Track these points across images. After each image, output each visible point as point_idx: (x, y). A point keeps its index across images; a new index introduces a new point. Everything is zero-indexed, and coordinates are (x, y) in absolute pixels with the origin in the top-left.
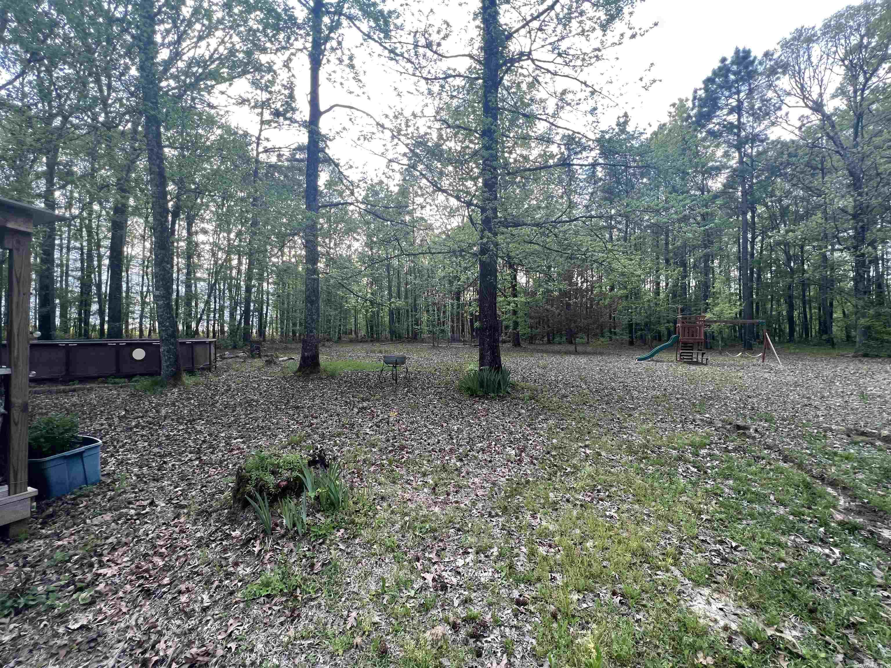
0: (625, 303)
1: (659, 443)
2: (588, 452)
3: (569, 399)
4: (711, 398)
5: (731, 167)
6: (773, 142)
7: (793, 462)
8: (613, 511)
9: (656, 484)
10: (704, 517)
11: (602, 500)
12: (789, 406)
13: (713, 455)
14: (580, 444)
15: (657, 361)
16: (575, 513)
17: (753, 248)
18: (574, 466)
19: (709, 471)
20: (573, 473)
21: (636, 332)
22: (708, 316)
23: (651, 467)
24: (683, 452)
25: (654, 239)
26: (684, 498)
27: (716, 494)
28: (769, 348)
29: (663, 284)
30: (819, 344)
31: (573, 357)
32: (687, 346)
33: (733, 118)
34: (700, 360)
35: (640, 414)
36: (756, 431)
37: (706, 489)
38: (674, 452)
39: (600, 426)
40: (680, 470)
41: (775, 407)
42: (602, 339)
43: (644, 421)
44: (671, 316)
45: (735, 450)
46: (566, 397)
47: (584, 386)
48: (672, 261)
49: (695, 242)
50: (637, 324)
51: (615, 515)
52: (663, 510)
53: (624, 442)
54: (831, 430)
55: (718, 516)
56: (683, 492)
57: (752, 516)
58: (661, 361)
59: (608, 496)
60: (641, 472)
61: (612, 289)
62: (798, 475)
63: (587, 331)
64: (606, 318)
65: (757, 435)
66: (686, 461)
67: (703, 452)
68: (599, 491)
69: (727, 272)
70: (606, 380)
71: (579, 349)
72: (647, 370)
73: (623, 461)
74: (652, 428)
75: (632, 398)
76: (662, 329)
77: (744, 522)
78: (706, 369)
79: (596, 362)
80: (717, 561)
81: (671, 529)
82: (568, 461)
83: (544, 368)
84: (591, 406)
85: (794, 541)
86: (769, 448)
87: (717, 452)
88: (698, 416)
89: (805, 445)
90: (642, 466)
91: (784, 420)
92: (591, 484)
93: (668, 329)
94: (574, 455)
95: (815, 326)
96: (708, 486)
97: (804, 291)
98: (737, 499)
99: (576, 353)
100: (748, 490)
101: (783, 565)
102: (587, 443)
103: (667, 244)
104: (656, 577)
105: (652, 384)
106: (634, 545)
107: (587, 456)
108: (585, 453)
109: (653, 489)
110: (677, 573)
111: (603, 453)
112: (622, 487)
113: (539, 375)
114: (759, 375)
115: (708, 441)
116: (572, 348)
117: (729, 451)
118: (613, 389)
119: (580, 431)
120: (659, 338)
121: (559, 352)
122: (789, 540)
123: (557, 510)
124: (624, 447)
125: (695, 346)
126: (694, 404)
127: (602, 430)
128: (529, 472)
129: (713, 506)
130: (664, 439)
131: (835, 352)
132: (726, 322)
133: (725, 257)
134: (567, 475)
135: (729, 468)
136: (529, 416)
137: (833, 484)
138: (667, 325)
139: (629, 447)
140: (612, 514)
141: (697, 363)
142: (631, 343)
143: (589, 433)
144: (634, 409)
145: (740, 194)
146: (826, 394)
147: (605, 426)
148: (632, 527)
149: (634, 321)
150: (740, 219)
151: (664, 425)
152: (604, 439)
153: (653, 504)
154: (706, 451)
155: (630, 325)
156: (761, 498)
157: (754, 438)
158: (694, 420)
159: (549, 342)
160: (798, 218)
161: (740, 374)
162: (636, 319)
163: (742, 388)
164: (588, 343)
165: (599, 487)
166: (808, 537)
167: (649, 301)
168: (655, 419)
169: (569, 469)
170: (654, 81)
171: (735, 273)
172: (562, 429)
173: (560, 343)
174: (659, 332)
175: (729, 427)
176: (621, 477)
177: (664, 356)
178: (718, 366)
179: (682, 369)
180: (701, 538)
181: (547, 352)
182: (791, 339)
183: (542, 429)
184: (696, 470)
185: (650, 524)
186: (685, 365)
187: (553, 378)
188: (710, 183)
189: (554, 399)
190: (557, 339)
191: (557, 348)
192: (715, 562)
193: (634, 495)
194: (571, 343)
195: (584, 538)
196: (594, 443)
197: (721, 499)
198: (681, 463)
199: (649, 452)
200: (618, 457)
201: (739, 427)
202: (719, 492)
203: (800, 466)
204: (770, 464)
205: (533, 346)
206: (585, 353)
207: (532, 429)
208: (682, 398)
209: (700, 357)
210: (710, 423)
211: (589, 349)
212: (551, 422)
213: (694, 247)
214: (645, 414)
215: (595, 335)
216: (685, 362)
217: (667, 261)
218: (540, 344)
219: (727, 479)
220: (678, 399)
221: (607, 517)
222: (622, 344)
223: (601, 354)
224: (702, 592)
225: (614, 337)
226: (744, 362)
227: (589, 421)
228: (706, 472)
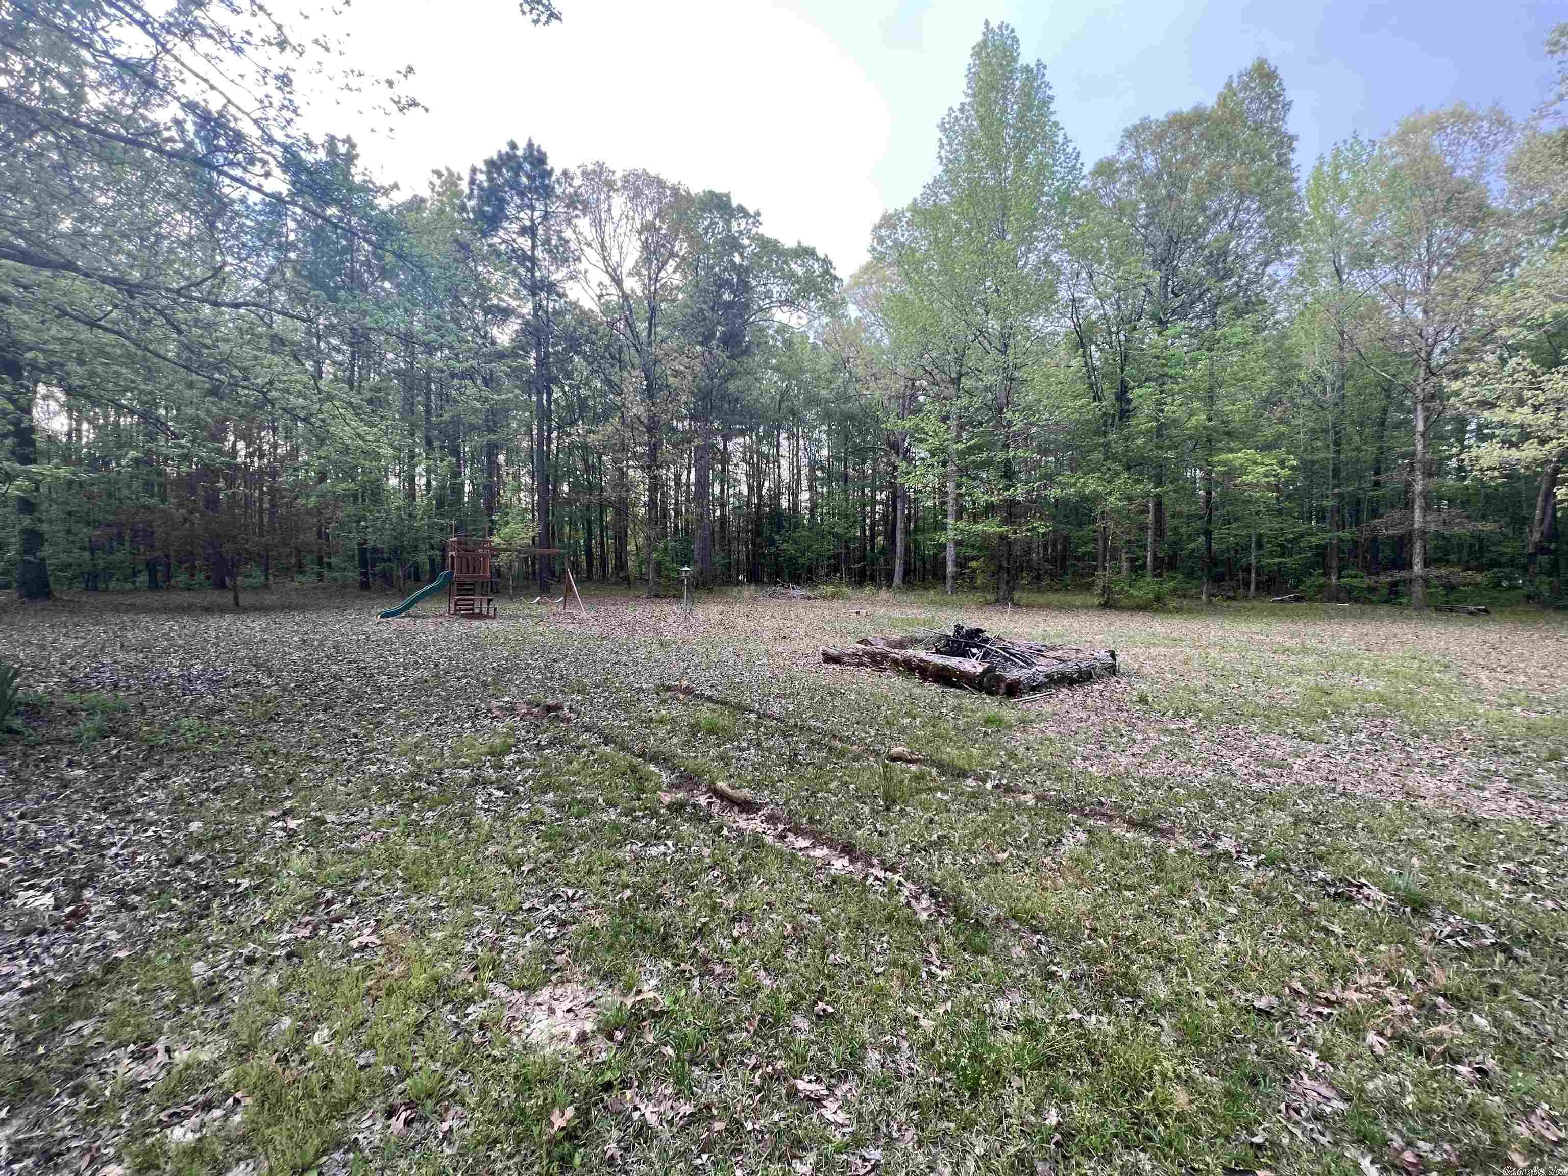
0: (351, 510)
1: (439, 763)
2: (292, 824)
3: (228, 715)
4: (508, 671)
5: (523, 317)
6: (571, 303)
7: (614, 742)
8: (367, 931)
9: (443, 842)
10: (525, 868)
11: (339, 920)
12: (599, 667)
13: (525, 760)
14: (271, 813)
15: (416, 617)
16: (273, 980)
17: (548, 447)
18: (260, 870)
19: (521, 789)
20: (258, 887)
21: (373, 565)
22: (496, 540)
23: (430, 813)
24: (479, 768)
25: (405, 398)
26: (492, 849)
27: (535, 823)
28: (570, 588)
29: (421, 482)
30: (616, 583)
31: (229, 617)
32: (465, 589)
33: (525, 243)
34: (485, 612)
35: (398, 718)
36: (571, 709)
37: (521, 820)
38: (465, 773)
39: (317, 760)
40: (479, 802)
41: (585, 671)
42: (300, 578)
43: (406, 731)
44: (437, 537)
45: (550, 744)
46: (221, 711)
47: (267, 681)
48: (436, 443)
49: (473, 420)
50: (375, 550)
51: (373, 938)
52: (462, 887)
53: (374, 779)
54: (643, 691)
55: (543, 857)
56: (489, 838)
57: (584, 838)
58: (424, 617)
59: (352, 905)
60: (415, 829)
61: (322, 477)
62: (623, 759)
63: (264, 560)
64: (312, 536)
65: (573, 716)
66: (486, 783)
67: (509, 759)
68: (329, 903)
69: (516, 477)
70: (318, 661)
71: (246, 599)
72: (401, 633)
73: (377, 817)
74: (424, 738)
75: (379, 691)
76: (422, 558)
77: (577, 851)
78: (494, 625)
79: (292, 626)
80: (552, 932)
81: (478, 914)
82: (239, 862)
83: (145, 648)
84: (288, 721)
85: (632, 851)
86: (588, 730)
87: (527, 755)
88: (494, 703)
89: (622, 716)
90: (414, 816)
91: (597, 687)
92: (309, 894)
93: (432, 561)
94: (256, 844)
95: (612, 563)
96: (523, 814)
97: (601, 514)
98: (561, 819)
99: (238, 608)
100: (574, 799)
101: (628, 893)
102: (288, 805)
103: (428, 412)
104: (467, 1020)
105: (411, 658)
106: (419, 981)
107: (291, 834)
108: (284, 829)
109: (439, 853)
110: (500, 990)
111: (330, 817)
112: (379, 873)
113: (128, 668)
114: (562, 627)
115: (512, 741)
116: (229, 597)
117: (542, 748)
118: (337, 677)
119: (267, 785)
120: (416, 576)
121: (187, 610)
122: (625, 854)
123: (218, 999)
124: (375, 789)
125: (478, 590)
126: (485, 685)
127: (321, 768)
128: (113, 936)
129: (535, 844)
130: (447, 753)
131: (631, 593)
132: (519, 552)
133: (513, 452)
134: (244, 896)
135: (547, 775)
136: (100, 782)
137: (654, 759)
138: (431, 553)
139: (385, 787)
140: (365, 939)
141: (480, 616)
142: (365, 586)
143: (290, 782)
144: (384, 710)
145: (532, 362)
146: (632, 646)
147: (328, 757)
148: (410, 946)
149: (371, 544)
150: (534, 399)
151: (443, 729)
152: (329, 784)
153: (444, 880)
154: (512, 757)
155: (363, 552)
156: (589, 806)
157: (569, 720)
158: (489, 711)
159: (154, 585)
160: (597, 419)
161: (540, 629)
162: (372, 540)
163: (544, 651)
164: (267, 586)
165: (329, 894)
166: (643, 840)
167: (398, 509)
168: (426, 721)
169: (245, 883)
170: (414, 103)
171: (526, 480)
172: (217, 791)
173: (189, 588)
174: (416, 566)
175: (536, 710)
176: (375, 853)
177: (426, 606)
178: (510, 617)
179: (460, 627)
180: (526, 906)
181: (149, 610)
182: (589, 578)
183: (148, 806)
184: (501, 793)
185: (443, 923)
186: (464, 621)
187: (175, 671)
188: (495, 332)
189: (185, 722)
190: (181, 578)
191: (175, 598)
192: (551, 936)
193: (405, 881)
194: (221, 585)
195: (303, 1032)
196: (306, 801)
197: (543, 828)
198: (479, 788)
199: (423, 785)
200: (364, 814)
201: (549, 709)
202: (538, 818)
203: (623, 747)
204: (593, 753)
205: (102, 598)
206: (261, 609)
207: (112, 816)
208: (465, 677)
209: (485, 605)
210: (510, 710)
211: (269, 599)
212: (178, 781)
213: (472, 428)
214: (405, 717)
215: (286, 571)
216: (463, 616)
217: (429, 442)
218: (125, 592)
219: (546, 793)
220: (459, 679)
221: (356, 951)
222: (345, 586)
223: (302, 608)
224: (540, 1000)
225: (327, 574)
226: (543, 610)
227: (287, 757)
228: (516, 792)
